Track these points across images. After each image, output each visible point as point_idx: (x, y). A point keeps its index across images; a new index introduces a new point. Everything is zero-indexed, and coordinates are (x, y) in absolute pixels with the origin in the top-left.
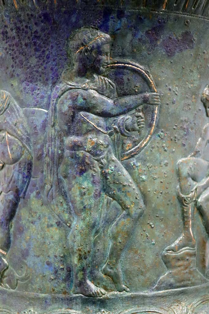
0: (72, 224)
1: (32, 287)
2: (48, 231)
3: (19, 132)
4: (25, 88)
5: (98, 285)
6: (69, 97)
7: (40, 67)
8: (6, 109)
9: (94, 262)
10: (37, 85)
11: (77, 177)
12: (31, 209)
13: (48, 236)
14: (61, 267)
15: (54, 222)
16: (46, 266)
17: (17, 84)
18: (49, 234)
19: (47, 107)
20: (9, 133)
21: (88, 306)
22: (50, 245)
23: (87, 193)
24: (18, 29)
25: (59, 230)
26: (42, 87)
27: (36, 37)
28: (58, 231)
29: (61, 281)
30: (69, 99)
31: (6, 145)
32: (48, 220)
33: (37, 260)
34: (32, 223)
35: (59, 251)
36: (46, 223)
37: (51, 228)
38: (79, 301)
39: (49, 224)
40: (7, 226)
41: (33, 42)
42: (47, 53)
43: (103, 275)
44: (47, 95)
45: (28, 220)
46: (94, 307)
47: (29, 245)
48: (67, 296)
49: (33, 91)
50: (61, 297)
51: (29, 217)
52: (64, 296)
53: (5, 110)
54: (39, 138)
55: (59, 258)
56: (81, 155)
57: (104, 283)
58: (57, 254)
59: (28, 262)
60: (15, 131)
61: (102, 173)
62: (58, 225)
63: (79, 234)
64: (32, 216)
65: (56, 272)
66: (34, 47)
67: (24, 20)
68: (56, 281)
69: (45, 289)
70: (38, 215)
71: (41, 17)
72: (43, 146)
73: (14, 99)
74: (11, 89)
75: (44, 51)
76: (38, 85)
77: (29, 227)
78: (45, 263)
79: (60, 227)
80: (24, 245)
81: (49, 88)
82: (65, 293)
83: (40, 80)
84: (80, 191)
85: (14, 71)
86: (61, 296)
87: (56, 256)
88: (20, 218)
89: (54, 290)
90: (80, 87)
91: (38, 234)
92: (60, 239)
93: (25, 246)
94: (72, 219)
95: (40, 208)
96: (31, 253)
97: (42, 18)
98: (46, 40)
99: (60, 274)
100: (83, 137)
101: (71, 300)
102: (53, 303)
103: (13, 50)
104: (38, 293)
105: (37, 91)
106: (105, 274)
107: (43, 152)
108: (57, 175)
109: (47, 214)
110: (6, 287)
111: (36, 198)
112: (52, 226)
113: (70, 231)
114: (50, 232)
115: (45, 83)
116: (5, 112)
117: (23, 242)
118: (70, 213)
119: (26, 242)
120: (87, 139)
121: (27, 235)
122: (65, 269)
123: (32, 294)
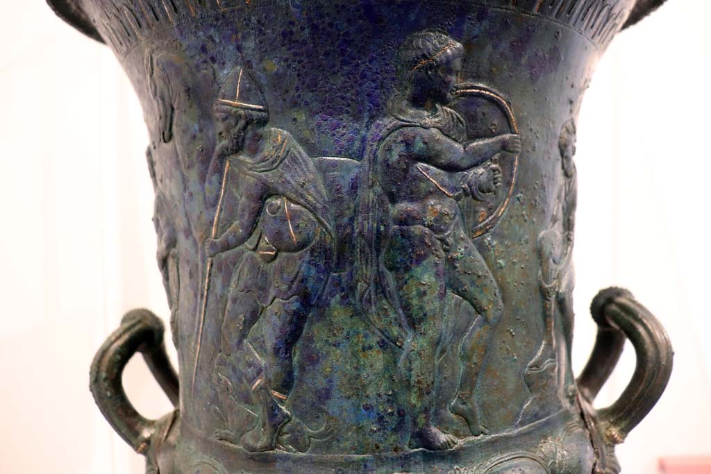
0: (405, 343)
1: (338, 447)
2: (365, 356)
3: (310, 198)
4: (319, 126)
5: (446, 431)
6: (400, 139)
7: (348, 91)
8: (284, 159)
9: (440, 397)
10: (342, 119)
11: (413, 267)
12: (331, 324)
13: (365, 364)
14: (390, 411)
15: (373, 340)
16: (363, 411)
17: (304, 118)
18: (366, 362)
19: (360, 157)
20: (289, 199)
21: (434, 464)
22: (369, 378)
23: (428, 292)
24: (315, 28)
25: (383, 353)
26: (351, 123)
27: (345, 41)
28: (381, 356)
29: (389, 432)
30: (399, 143)
31: (284, 220)
32: (364, 340)
33: (346, 404)
34: (334, 345)
35: (386, 386)
36: (361, 345)
37: (369, 352)
38: (419, 458)
39: (366, 345)
40: (286, 354)
41: (341, 50)
42: (362, 68)
43: (452, 416)
44: (359, 137)
45: (327, 341)
46: (443, 464)
47: (331, 381)
48: (400, 453)
49: (335, 129)
50: (391, 457)
51: (329, 337)
52: (395, 454)
53: (281, 162)
54: (346, 207)
55: (385, 398)
56: (417, 232)
57: (454, 427)
58: (382, 391)
59: (330, 409)
60: (302, 196)
61: (447, 260)
62: (381, 347)
63: (418, 357)
64: (334, 335)
65: (381, 418)
66: (341, 58)
67: (328, 15)
68: (381, 433)
69: (362, 447)
70: (345, 333)
71: (358, 10)
72: (352, 220)
73: (298, 142)
74: (293, 127)
75: (358, 65)
76: (344, 119)
77: (328, 353)
78: (361, 408)
79: (385, 349)
80: (321, 383)
81: (364, 125)
82: (396, 450)
83: (347, 112)
84: (418, 290)
85: (299, 96)
86: (391, 454)
87: (379, 395)
88: (310, 339)
89: (378, 447)
90: (419, 124)
91: (347, 363)
92: (386, 368)
93: (322, 384)
94: (403, 334)
95: (349, 321)
96: (335, 394)
97: (362, 11)
98: (363, 47)
99: (387, 422)
100: (420, 203)
101: (406, 459)
102: (377, 466)
103: (300, 62)
104: (350, 454)
105: (341, 129)
106: (455, 414)
107: (353, 229)
108: (378, 266)
109: (361, 329)
110: (288, 450)
111: (340, 305)
112: (370, 348)
113: (402, 353)
114: (368, 358)
115: (357, 117)
116: (282, 165)
117: (319, 377)
118: (400, 326)
119: (326, 377)
120: (424, 207)
121: (325, 366)
122: (395, 413)
123: (339, 457)
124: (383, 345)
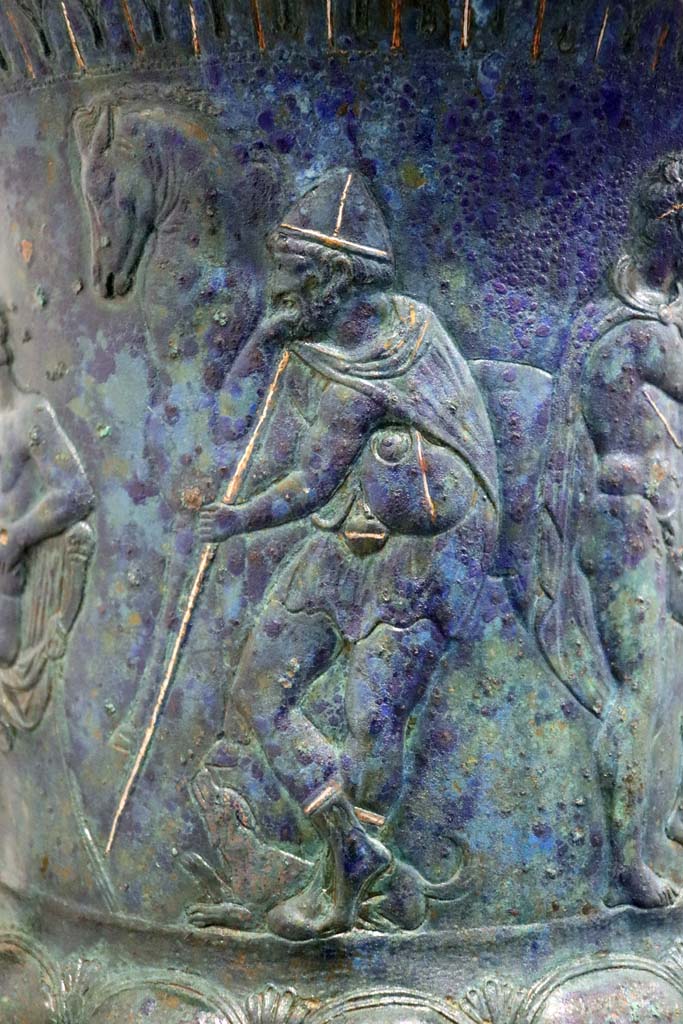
0: (606, 708)
1: (484, 912)
2: (539, 733)
3: (465, 435)
4: (489, 301)
5: (661, 873)
6: (627, 339)
7: (548, 243)
8: (420, 357)
9: (654, 808)
10: (530, 295)
11: (626, 569)
12: (482, 672)
13: (539, 748)
14: (578, 835)
15: (556, 701)
16: (533, 839)
17: (463, 284)
18: (542, 744)
19: (554, 365)
21: (647, 935)
22: (545, 774)
23: (647, 616)
24: (513, 119)
25: (571, 727)
26: (545, 304)
27: (560, 151)
28: (566, 731)
29: (575, 877)
30: (625, 348)
32: (540, 702)
33: (504, 826)
34: (485, 714)
35: (572, 790)
36: (533, 711)
37: (547, 725)
38: (623, 925)
39: (542, 712)
40: (394, 732)
41: (550, 166)
42: (579, 203)
43: (670, 843)
44: (556, 329)
45: (472, 706)
46: (659, 936)
47: (476, 783)
48: (593, 917)
49: (517, 311)
50: (579, 925)
51: (477, 698)
52: (585, 918)
53: (414, 363)
54: (525, 456)
55: (571, 810)
56: (635, 508)
57: (673, 865)
58: (567, 799)
59: (473, 837)
60: (451, 430)
61: (669, 558)
62: (567, 714)
63: (629, 734)
64: (486, 693)
65: (562, 852)
66: (546, 182)
67: (543, 100)
68: (562, 880)
69: (530, 909)
70: (506, 690)
71: (596, 100)
72: (533, 480)
74: (439, 298)
75: (572, 198)
76: (536, 295)
77: (473, 730)
78: (530, 832)
79: (574, 719)
80: (457, 787)
81: (567, 309)
82: (586, 911)
83: (541, 282)
84: (632, 611)
85: (459, 242)
86: (579, 919)
87: (561, 806)
88: (439, 704)
89: (556, 907)
90: (655, 316)
91: (507, 746)
92: (575, 756)
93: (460, 790)
94: (603, 693)
95: (514, 667)
96: (483, 806)
97: (601, 103)
98: (586, 167)
99: (573, 857)
100: (642, 455)
101: (603, 928)
102: (555, 945)
103: (471, 178)
104: (506, 924)
105: (527, 312)
106: (674, 840)
107: (533, 498)
108: (569, 566)
109: (534, 683)
111: (501, 636)
112: (549, 717)
113: (600, 727)
114: (544, 737)
115: (557, 292)
116: (414, 370)
117: (453, 776)
118: (599, 676)
119: (467, 774)
120: (648, 463)
121: (465, 754)
122: (587, 840)
123: (487, 932)
124: (568, 711)
